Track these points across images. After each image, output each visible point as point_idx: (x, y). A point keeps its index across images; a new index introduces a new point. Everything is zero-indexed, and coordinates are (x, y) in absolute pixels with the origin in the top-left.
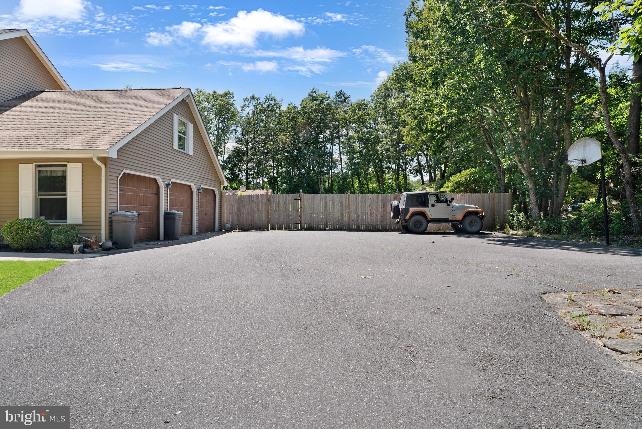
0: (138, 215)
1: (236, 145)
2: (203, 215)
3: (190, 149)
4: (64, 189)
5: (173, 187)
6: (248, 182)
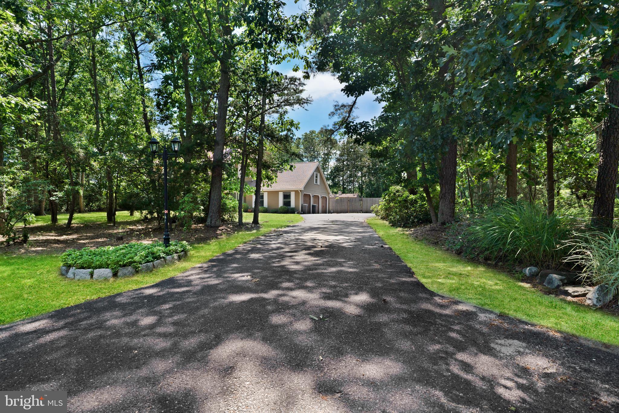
0: (307, 205)
1: (336, 163)
2: (323, 207)
3: (319, 183)
4: (290, 198)
5: (315, 197)
6: (344, 188)
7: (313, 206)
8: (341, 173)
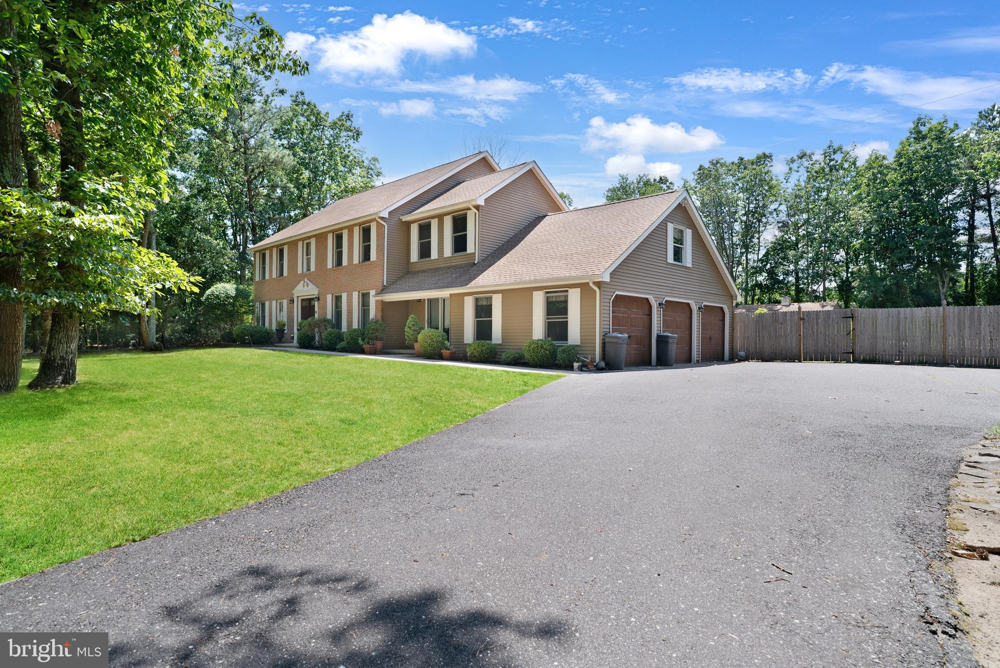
0: (629, 337)
1: (779, 234)
2: (706, 340)
3: (688, 260)
4: (566, 313)
6: (798, 291)
7: (658, 337)
8: (791, 253)
